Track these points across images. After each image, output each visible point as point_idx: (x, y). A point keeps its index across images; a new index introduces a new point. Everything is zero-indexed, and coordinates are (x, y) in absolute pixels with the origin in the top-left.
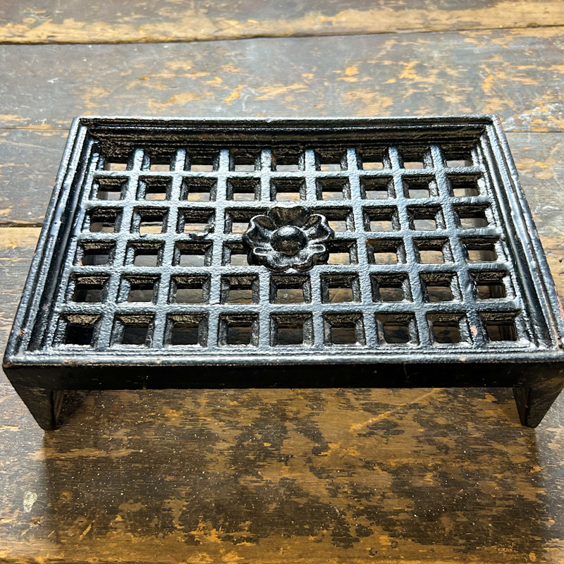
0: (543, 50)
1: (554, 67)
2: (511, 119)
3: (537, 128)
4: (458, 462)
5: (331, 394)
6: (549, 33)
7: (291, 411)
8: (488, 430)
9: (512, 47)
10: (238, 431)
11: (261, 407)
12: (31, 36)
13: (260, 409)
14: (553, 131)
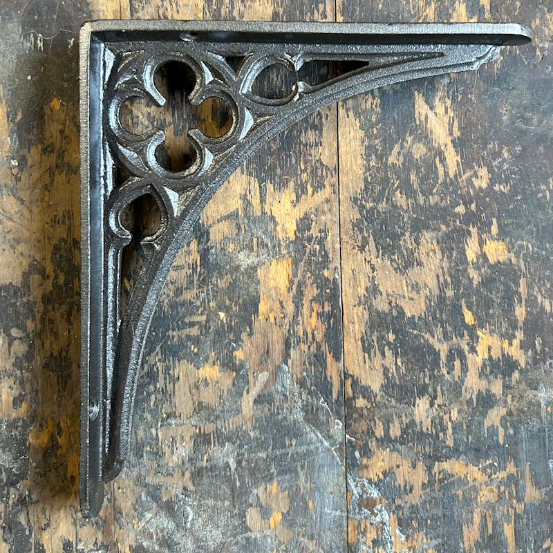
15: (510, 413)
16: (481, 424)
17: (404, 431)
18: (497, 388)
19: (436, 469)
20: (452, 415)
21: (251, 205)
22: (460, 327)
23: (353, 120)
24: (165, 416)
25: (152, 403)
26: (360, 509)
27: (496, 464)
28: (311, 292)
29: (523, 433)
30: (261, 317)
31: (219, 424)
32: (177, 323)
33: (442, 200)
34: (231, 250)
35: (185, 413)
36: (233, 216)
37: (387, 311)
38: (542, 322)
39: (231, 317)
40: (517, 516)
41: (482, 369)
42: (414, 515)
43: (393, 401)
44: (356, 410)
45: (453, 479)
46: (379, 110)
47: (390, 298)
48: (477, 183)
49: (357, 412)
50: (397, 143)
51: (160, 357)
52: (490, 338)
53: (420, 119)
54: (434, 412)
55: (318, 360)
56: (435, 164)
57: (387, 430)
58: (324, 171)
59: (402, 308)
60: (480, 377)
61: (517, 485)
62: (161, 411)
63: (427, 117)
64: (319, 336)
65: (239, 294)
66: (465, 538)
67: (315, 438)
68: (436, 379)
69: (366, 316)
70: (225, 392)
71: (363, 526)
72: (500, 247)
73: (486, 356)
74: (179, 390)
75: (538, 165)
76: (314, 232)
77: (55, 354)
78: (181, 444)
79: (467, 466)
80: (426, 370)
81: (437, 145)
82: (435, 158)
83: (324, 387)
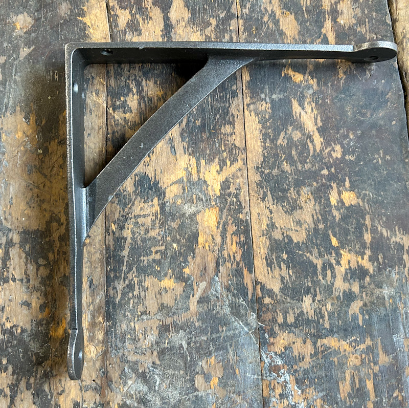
15: (365, 305)
16: (346, 312)
17: (296, 319)
18: (356, 288)
19: (319, 344)
20: (327, 307)
21: (191, 174)
22: (329, 248)
23: (254, 117)
24: (139, 313)
25: (131, 305)
26: (270, 373)
27: (358, 339)
28: (232, 228)
29: (375, 318)
30: (200, 246)
31: (175, 318)
32: (146, 251)
33: (313, 166)
34: (179, 203)
35: (153, 311)
36: (180, 181)
37: (281, 239)
38: (382, 243)
39: (181, 247)
40: (375, 375)
41: (345, 276)
42: (306, 376)
43: (288, 299)
44: (265, 305)
45: (330, 350)
46: (270, 111)
47: (283, 230)
48: (334, 155)
49: (265, 307)
50: (282, 131)
51: (135, 274)
52: (349, 255)
53: (296, 116)
54: (316, 305)
55: (238, 273)
56: (307, 144)
57: (285, 318)
58: (237, 151)
59: (290, 237)
60: (344, 281)
61: (373, 353)
62: (137, 310)
63: (300, 114)
64: (238, 258)
65: (185, 231)
66: (341, 391)
67: (238, 325)
68: (316, 283)
69: (268, 243)
70: (179, 296)
71: (272, 385)
72: (352, 196)
73: (347, 267)
74: (148, 296)
75: (372, 142)
76: (232, 190)
77: (67, 275)
78: (150, 332)
79: (339, 341)
80: (309, 277)
81: (307, 132)
82: (307, 140)
83: (243, 291)
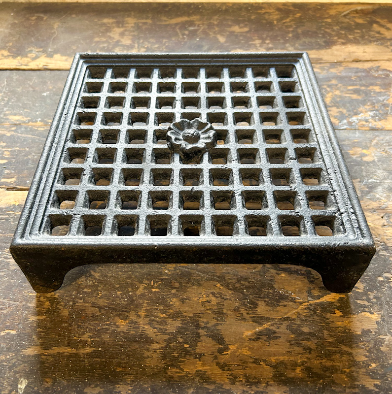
0: (364, 76)
1: (371, 87)
2: (345, 121)
3: (362, 127)
4: (318, 359)
5: (230, 310)
6: (367, 65)
7: (203, 322)
8: (338, 337)
9: (343, 74)
10: (166, 336)
11: (182, 318)
12: (33, 65)
13: (181, 320)
14: (373, 129)
